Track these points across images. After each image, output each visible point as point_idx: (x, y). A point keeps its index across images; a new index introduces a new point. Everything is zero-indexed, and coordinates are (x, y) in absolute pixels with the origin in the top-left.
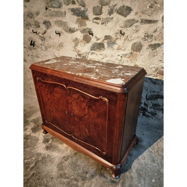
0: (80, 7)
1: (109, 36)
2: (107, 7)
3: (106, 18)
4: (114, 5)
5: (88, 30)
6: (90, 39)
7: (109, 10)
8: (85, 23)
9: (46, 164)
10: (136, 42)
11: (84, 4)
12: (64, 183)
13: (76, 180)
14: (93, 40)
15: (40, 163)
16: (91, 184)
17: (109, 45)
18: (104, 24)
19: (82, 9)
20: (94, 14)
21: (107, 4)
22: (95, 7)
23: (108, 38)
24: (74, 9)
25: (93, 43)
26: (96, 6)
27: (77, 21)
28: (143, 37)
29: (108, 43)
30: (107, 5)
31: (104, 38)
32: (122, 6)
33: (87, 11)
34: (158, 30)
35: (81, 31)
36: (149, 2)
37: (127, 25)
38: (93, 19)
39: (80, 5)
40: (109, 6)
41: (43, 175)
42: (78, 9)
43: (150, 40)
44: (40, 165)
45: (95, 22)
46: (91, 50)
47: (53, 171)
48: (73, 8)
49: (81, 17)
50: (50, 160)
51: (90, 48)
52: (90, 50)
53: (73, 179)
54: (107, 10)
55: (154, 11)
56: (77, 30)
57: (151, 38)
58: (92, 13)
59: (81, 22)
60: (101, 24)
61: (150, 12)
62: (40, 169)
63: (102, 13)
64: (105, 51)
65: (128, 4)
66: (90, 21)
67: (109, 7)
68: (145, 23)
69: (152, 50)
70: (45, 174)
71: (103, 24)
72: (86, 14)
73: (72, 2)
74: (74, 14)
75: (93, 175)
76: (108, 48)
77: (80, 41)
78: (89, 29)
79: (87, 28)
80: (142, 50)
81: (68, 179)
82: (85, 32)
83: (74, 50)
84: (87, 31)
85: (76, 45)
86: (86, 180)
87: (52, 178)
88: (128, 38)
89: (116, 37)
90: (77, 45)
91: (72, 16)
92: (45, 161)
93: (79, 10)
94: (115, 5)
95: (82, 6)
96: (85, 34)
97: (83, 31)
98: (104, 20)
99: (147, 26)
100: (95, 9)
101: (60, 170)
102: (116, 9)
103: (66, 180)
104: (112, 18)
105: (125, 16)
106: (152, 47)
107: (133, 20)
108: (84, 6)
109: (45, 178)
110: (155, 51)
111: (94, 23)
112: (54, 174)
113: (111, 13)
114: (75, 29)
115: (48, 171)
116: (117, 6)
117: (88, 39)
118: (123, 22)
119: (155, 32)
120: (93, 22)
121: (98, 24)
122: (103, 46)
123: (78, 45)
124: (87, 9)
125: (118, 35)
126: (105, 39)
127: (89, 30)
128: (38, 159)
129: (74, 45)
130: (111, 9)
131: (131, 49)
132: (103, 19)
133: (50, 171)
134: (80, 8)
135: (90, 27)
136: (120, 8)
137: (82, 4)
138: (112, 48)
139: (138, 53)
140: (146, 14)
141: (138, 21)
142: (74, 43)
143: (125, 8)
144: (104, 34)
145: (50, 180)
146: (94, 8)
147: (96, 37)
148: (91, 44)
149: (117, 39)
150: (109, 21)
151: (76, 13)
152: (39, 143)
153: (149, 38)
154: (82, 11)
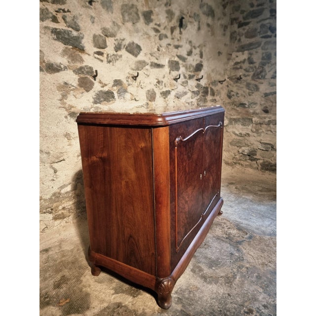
0: (70, 29)
1: (119, 80)
2: (113, 39)
3: (112, 54)
4: (122, 38)
5: (87, 69)
6: (92, 84)
7: (116, 44)
8: (81, 57)
9: (196, 298)
10: (149, 89)
11: (79, 26)
12: (243, 281)
13: (240, 267)
14: (97, 87)
15: (190, 309)
16: (251, 255)
17: (119, 94)
18: (111, 63)
19: (75, 33)
20: (95, 46)
21: (113, 35)
22: (97, 36)
23: (117, 84)
24: (58, 30)
25: (96, 92)
26: (97, 34)
27: (65, 52)
28: (155, 83)
29: (118, 91)
30: (112, 37)
31: (113, 84)
32: (131, 42)
33: (83, 38)
34: (166, 76)
35: (74, 71)
36: (156, 44)
37: (138, 67)
38: (94, 53)
39: (69, 26)
40: (116, 38)
41: (219, 308)
42: (67, 32)
43: (161, 87)
44: (194, 309)
45: (98, 59)
46: (95, 102)
47: (215, 291)
48: (56, 29)
49: (71, 47)
50: (190, 291)
51: (92, 100)
52: (92, 104)
53: (238, 270)
54: (113, 44)
55: (160, 54)
56: (65, 68)
57: (162, 85)
58: (92, 44)
59: (73, 55)
60: (106, 62)
61: (158, 55)
62: (202, 310)
63: (107, 47)
64: (115, 103)
65: (136, 41)
66: (89, 55)
67: (115, 40)
68: (154, 67)
69: (165, 98)
70: (217, 304)
71: (109, 62)
72: (81, 43)
73: (51, 18)
74: (58, 39)
75: (238, 250)
76: (119, 98)
77: (72, 88)
78: (90, 68)
79: (86, 66)
80: (156, 98)
81: (236, 275)
82: (83, 73)
83: (60, 105)
84: (85, 70)
85: (64, 96)
86: (243, 257)
87: (229, 295)
88: (141, 84)
89: (127, 83)
90: (66, 95)
91: (54, 41)
92: (187, 299)
93: (68, 34)
94: (123, 40)
95: (72, 28)
96: (82, 76)
97: (78, 71)
98: (111, 56)
99: (156, 70)
100: (96, 39)
101: (218, 282)
102: (124, 44)
103: (238, 278)
104: (121, 56)
105: (136, 56)
106: (164, 95)
107: (144, 62)
108: (77, 30)
109: (226, 304)
110: (166, 99)
111: (96, 60)
112: (221, 291)
113: (118, 48)
114: (62, 66)
115: (213, 299)
116: (125, 41)
117: (88, 85)
118: (134, 63)
119: (164, 78)
120: (95, 58)
121: (102, 61)
122: (112, 96)
123: (68, 95)
124: (83, 35)
125: (129, 80)
126: (114, 86)
127: (89, 70)
128: (177, 310)
129: (60, 97)
130: (118, 43)
131: (146, 98)
132: (109, 55)
133: (214, 296)
134: (71, 31)
135: (90, 65)
136: (129, 45)
137: (74, 26)
138: (124, 98)
139: (153, 103)
140: (154, 57)
141: (148, 65)
142: (62, 92)
143: (135, 46)
144: (112, 78)
145: (232, 299)
146: (95, 36)
147: (100, 82)
148: (94, 94)
149: (129, 85)
150: (117, 59)
151: (62, 37)
152: (130, 304)
153: (160, 84)
154: (74, 37)
